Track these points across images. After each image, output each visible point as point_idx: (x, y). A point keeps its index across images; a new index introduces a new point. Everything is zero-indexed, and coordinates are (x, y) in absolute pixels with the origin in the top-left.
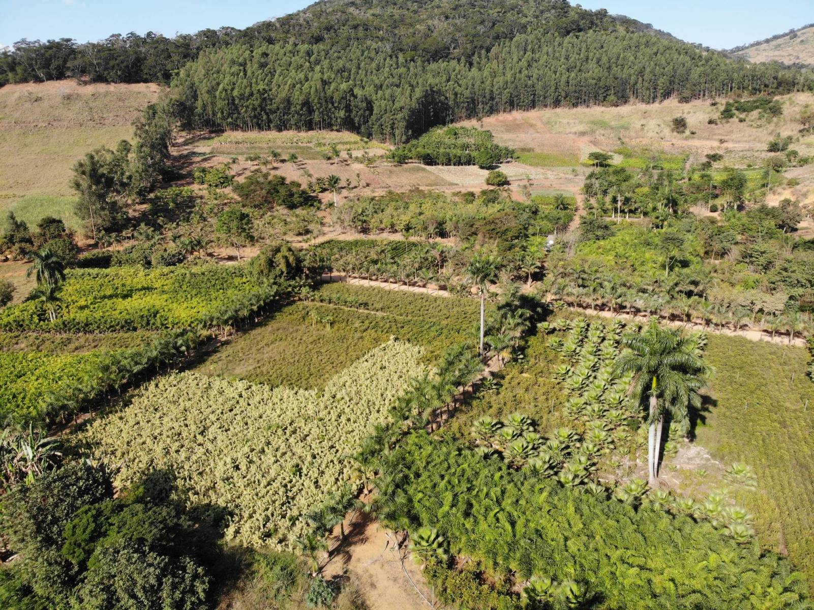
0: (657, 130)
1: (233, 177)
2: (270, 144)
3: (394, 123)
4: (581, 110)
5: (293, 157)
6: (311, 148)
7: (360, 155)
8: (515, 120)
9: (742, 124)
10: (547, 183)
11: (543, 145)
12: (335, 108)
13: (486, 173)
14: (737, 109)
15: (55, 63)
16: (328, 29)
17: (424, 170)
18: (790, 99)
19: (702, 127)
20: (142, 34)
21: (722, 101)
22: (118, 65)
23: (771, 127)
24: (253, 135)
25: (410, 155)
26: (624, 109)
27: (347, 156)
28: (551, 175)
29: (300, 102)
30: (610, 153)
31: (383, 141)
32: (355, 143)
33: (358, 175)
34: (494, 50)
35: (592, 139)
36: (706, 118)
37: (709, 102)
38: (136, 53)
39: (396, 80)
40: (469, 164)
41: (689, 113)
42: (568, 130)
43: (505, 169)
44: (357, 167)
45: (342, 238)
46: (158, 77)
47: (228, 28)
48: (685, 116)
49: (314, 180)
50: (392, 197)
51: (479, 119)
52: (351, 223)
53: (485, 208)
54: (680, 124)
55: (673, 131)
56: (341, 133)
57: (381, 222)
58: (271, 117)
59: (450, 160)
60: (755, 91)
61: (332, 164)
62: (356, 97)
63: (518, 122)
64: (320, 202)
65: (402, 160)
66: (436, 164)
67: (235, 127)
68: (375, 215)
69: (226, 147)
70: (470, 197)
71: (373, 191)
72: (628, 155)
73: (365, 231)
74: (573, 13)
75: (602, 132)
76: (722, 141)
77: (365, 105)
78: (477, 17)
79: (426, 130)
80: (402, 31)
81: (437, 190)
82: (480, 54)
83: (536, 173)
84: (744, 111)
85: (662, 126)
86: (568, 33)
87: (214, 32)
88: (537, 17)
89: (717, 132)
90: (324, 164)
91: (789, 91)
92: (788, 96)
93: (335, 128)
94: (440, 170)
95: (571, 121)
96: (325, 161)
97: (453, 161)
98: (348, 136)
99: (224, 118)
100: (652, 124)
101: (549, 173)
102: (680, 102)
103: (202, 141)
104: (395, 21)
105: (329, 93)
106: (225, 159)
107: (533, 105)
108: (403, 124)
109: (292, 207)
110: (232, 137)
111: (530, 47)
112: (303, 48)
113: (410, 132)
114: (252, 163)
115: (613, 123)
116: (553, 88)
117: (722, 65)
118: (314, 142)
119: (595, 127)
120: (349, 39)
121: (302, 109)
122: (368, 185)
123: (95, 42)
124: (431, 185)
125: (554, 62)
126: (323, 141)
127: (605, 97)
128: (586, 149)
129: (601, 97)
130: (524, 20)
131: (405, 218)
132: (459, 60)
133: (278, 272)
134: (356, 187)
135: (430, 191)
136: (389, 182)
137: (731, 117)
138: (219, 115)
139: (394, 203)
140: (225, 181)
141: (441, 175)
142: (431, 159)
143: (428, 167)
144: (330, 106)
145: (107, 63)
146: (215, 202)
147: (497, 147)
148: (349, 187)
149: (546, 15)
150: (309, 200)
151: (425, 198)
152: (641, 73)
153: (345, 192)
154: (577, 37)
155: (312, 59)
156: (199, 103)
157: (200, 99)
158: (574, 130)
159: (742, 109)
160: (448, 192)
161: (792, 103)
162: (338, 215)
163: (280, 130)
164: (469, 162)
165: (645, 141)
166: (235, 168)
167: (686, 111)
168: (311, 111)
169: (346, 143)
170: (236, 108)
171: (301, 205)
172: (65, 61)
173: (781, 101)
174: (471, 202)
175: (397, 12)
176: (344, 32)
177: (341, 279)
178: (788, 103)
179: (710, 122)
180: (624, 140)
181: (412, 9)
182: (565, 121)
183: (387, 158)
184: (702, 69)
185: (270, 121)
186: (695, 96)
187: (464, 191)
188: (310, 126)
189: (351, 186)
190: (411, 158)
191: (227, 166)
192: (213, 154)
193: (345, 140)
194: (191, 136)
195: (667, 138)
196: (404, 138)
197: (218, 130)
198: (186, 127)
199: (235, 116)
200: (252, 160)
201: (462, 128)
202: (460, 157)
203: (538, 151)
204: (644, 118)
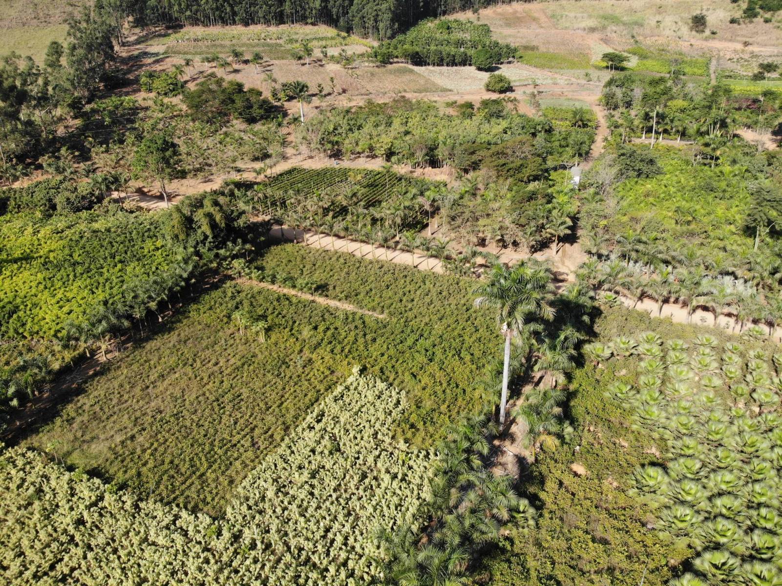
0: (674, 27)
1: (186, 82)
2: (234, 41)
3: (377, 15)
5: (258, 57)
6: (281, 46)
7: (336, 54)
8: (516, 12)
9: (767, 25)
10: (557, 90)
11: (549, 43)
13: (485, 76)
14: (762, 8)
17: (412, 71)
19: (724, 26)
24: (216, 30)
25: (395, 53)
27: (321, 56)
28: (561, 80)
30: (625, 54)
31: (365, 36)
32: (332, 38)
33: (332, 79)
35: (603, 36)
36: (728, 16)
40: (465, 65)
41: (708, 10)
42: (576, 26)
43: (507, 71)
44: (332, 68)
45: (309, 165)
48: (704, 13)
49: (278, 86)
50: (373, 109)
51: (475, 11)
52: (319, 146)
53: (487, 125)
54: (699, 22)
55: (691, 29)
56: (316, 28)
57: (357, 144)
58: (236, 9)
59: (442, 60)
61: (303, 65)
64: (285, 114)
65: (386, 60)
66: (426, 64)
67: (195, 22)
68: (350, 135)
70: (468, 109)
71: (350, 100)
72: (643, 57)
73: (337, 155)
75: (614, 28)
76: (745, 44)
79: (415, 23)
81: (428, 98)
83: (543, 77)
84: (769, 10)
85: (680, 23)
89: (739, 32)
90: (294, 65)
93: (309, 21)
94: (431, 72)
95: (579, 15)
96: (295, 62)
97: (446, 60)
98: (326, 31)
99: (181, 11)
100: (668, 21)
101: (558, 76)
103: (156, 39)
106: (179, 60)
108: (388, 16)
109: (252, 120)
113: (396, 26)
114: (210, 65)
115: (625, 18)
118: (285, 38)
119: (606, 23)
122: (344, 91)
124: (419, 91)
126: (295, 37)
128: (598, 49)
131: (385, 140)
134: (329, 94)
135: (418, 101)
136: (370, 87)
137: (755, 16)
138: (176, 8)
139: (373, 119)
140: (176, 87)
141: (432, 78)
142: (420, 58)
143: (417, 69)
146: (161, 115)
147: (497, 44)
148: (321, 94)
150: (271, 112)
151: (412, 110)
153: (316, 101)
158: (583, 25)
159: (767, 7)
160: (439, 100)
162: (304, 133)
163: (247, 24)
164: (465, 61)
165: (661, 41)
166: (189, 72)
167: (705, 7)
169: (322, 39)
171: (262, 118)
174: (470, 116)
179: (732, 21)
180: (638, 39)
182: (572, 15)
183: (368, 57)
185: (235, 14)
188: (280, 19)
189: (323, 93)
190: (397, 57)
191: (179, 69)
192: (167, 54)
193: (321, 36)
194: (145, 33)
195: (686, 37)
196: (389, 33)
197: (174, 25)
198: (140, 22)
199: (194, 8)
200: (209, 62)
201: (456, 21)
202: (454, 56)
203: (543, 49)
204: (659, 13)
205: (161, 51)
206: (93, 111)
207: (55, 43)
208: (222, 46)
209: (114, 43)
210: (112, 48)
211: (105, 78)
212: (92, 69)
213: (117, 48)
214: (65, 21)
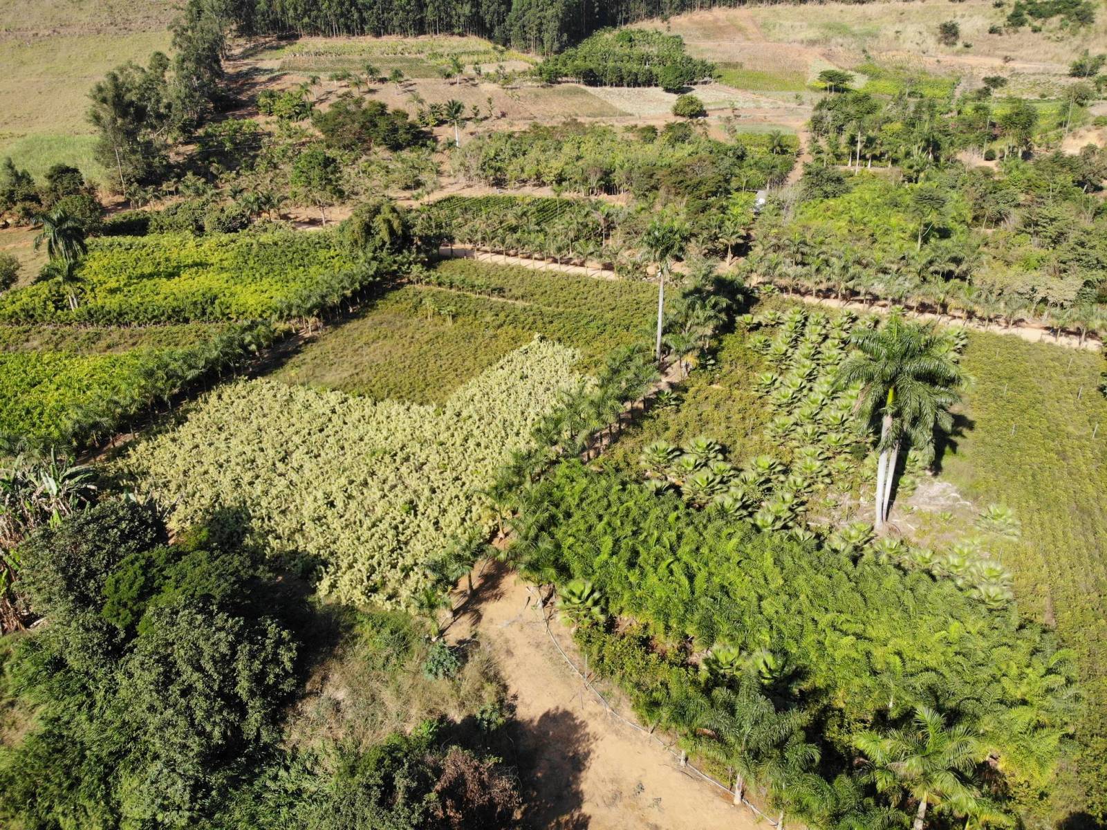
0: (918, 38)
1: (313, 104)
2: (365, 56)
3: (541, 24)
4: (811, 7)
5: (397, 74)
6: (423, 61)
7: (492, 71)
8: (716, 20)
9: (1036, 35)
10: (759, 115)
11: (755, 58)
13: (673, 98)
14: (1031, 14)
17: (584, 92)
19: (981, 38)
23: (1077, 41)
24: (340, 42)
25: (564, 70)
26: (872, 8)
27: (474, 73)
28: (766, 103)
30: (849, 73)
31: (526, 49)
32: (486, 52)
33: (490, 101)
35: (826, 50)
36: (986, 24)
40: (650, 85)
41: (963, 16)
42: (792, 37)
43: (702, 93)
44: (488, 88)
45: (467, 193)
48: (958, 20)
49: (426, 108)
50: (539, 133)
51: (665, 19)
52: (480, 172)
53: (671, 150)
54: (949, 32)
55: (939, 41)
56: (465, 39)
57: (523, 170)
59: (622, 79)
61: (452, 84)
63: (720, 24)
64: (435, 140)
65: (553, 78)
66: (602, 84)
67: (314, 31)
68: (514, 160)
69: (301, 60)
70: (649, 133)
71: (511, 125)
72: (875, 76)
73: (499, 183)
75: (840, 41)
76: (1007, 59)
79: (588, 34)
81: (603, 123)
83: (743, 100)
84: (1040, 16)
85: (925, 34)
89: (1000, 45)
90: (441, 84)
93: (456, 30)
94: (608, 93)
95: (797, 24)
96: (442, 80)
97: (627, 79)
98: (475, 42)
99: (298, 18)
100: (910, 31)
101: (763, 99)
103: (268, 52)
106: (301, 78)
108: (554, 25)
109: (396, 147)
110: (310, 46)
113: (565, 37)
114: (339, 83)
115: (855, 28)
118: (427, 51)
119: (831, 34)
122: (504, 115)
124: (595, 116)
126: (440, 50)
128: (816, 65)
131: (556, 165)
133: (378, 243)
134: (486, 118)
135: (592, 124)
136: (533, 110)
137: (1022, 24)
138: (291, 13)
139: (540, 143)
140: (303, 109)
141: (610, 101)
142: (595, 76)
143: (590, 89)
146: (289, 141)
147: (690, 60)
148: (476, 118)
150: (419, 138)
151: (585, 134)
153: (471, 126)
158: (800, 37)
159: (1037, 13)
160: (618, 125)
162: (462, 159)
163: (378, 34)
164: (650, 81)
165: (901, 56)
167: (959, 13)
168: (422, 6)
169: (473, 53)
171: (409, 145)
173: (1094, 3)
174: (652, 140)
177: (465, 254)
178: (1102, 6)
179: (992, 31)
180: (870, 54)
182: (788, 23)
183: (532, 74)
185: (363, 21)
187: (641, 124)
188: (420, 28)
189: (479, 117)
190: (566, 75)
191: (304, 88)
192: (284, 71)
194: (252, 44)
195: (932, 52)
196: (556, 45)
197: (290, 36)
200: (339, 80)
201: (640, 31)
202: (636, 75)
203: (747, 66)
204: (900, 21)
205: (276, 67)
207: (159, 54)
208: (350, 61)
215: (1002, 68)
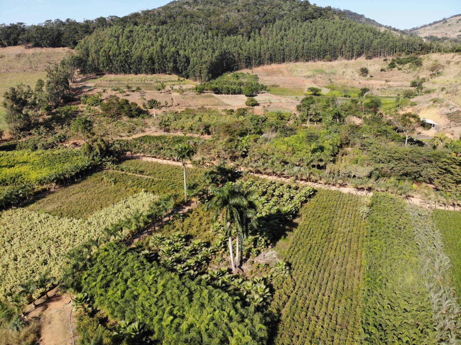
0: (351, 74)
1: (103, 100)
3: (201, 70)
4: (310, 63)
5: (139, 89)
6: (152, 84)
7: (178, 88)
9: (399, 71)
10: (280, 105)
11: (285, 83)
12: (168, 61)
14: (398, 63)
15: (13, 36)
16: (170, 17)
17: (213, 96)
18: (428, 57)
19: (377, 73)
20: (64, 20)
21: (390, 58)
22: (47, 37)
23: (415, 73)
25: (207, 88)
26: (334, 63)
27: (170, 89)
28: (284, 100)
29: (147, 58)
30: (322, 88)
31: (196, 80)
32: (176, 81)
33: (172, 99)
34: (263, 30)
35: (314, 80)
36: (380, 68)
37: (383, 58)
38: (58, 31)
39: (205, 46)
40: (240, 94)
41: (371, 65)
42: (301, 75)
43: (260, 97)
44: (175, 94)
46: (70, 45)
47: (113, 17)
48: (368, 67)
50: (188, 112)
52: (159, 126)
54: (364, 72)
55: (360, 75)
57: (176, 126)
58: (131, 66)
59: (229, 91)
60: (409, 52)
61: (161, 93)
62: (180, 55)
63: (274, 70)
65: (201, 91)
66: (221, 93)
67: (111, 72)
69: (104, 83)
70: (230, 112)
71: (181, 108)
72: (333, 89)
74: (310, 9)
75: (320, 76)
76: (387, 81)
77: (185, 60)
78: (256, 11)
80: (213, 18)
82: (255, 31)
83: (275, 99)
84: (402, 64)
85: (355, 72)
86: (307, 19)
87: (104, 19)
88: (290, 11)
89: (385, 76)
90: (156, 93)
91: (428, 52)
92: (427, 55)
93: (167, 73)
95: (304, 70)
96: (157, 91)
97: (231, 91)
99: (104, 67)
100: (349, 71)
102: (366, 59)
103: (91, 80)
104: (210, 13)
105: (164, 53)
106: (100, 90)
107: (283, 61)
108: (206, 71)
109: (132, 117)
111: (283, 28)
112: (154, 27)
113: (210, 75)
115: (327, 71)
116: (294, 51)
117: (390, 38)
118: (154, 80)
119: (316, 73)
120: (182, 23)
121: (148, 62)
122: (178, 105)
123: (36, 25)
124: (214, 105)
125: (296, 36)
126: (159, 80)
127: (324, 56)
128: (309, 84)
129: (322, 56)
130: (282, 13)
132: (243, 35)
134: (171, 106)
135: (209, 109)
137: (394, 67)
138: (101, 65)
140: (98, 102)
142: (219, 90)
143: (216, 95)
144: (165, 60)
145: (42, 37)
146: (89, 114)
147: (258, 84)
148: (166, 106)
149: (296, 9)
152: (345, 43)
153: (164, 109)
154: (311, 22)
155: (158, 34)
156: (90, 59)
157: (90, 56)
158: (304, 75)
159: (401, 63)
161: (429, 59)
163: (136, 74)
165: (344, 81)
166: (105, 96)
167: (369, 64)
168: (153, 63)
170: (111, 61)
171: (137, 116)
172: (18, 35)
173: (423, 58)
175: (212, 8)
176: (179, 19)
178: (426, 59)
179: (382, 70)
180: (332, 81)
181: (221, 6)
182: (299, 70)
183: (193, 89)
184: (379, 40)
185: (130, 69)
186: (375, 55)
188: (153, 71)
189: (168, 105)
190: (207, 90)
191: (100, 94)
192: (95, 87)
193: (172, 80)
194: (85, 77)
195: (357, 79)
196: (207, 79)
197: (100, 74)
198: (83, 72)
199: (110, 66)
200: (115, 91)
201: (241, 73)
202: (235, 90)
203: (281, 86)
204: (345, 69)
205: (93, 86)
206: (57, 112)
207: (40, 80)
208: (123, 84)
209: (69, 81)
210: (68, 83)
211: (64, 97)
212: (58, 93)
213: (70, 84)
214: (46, 70)
215: (385, 85)
